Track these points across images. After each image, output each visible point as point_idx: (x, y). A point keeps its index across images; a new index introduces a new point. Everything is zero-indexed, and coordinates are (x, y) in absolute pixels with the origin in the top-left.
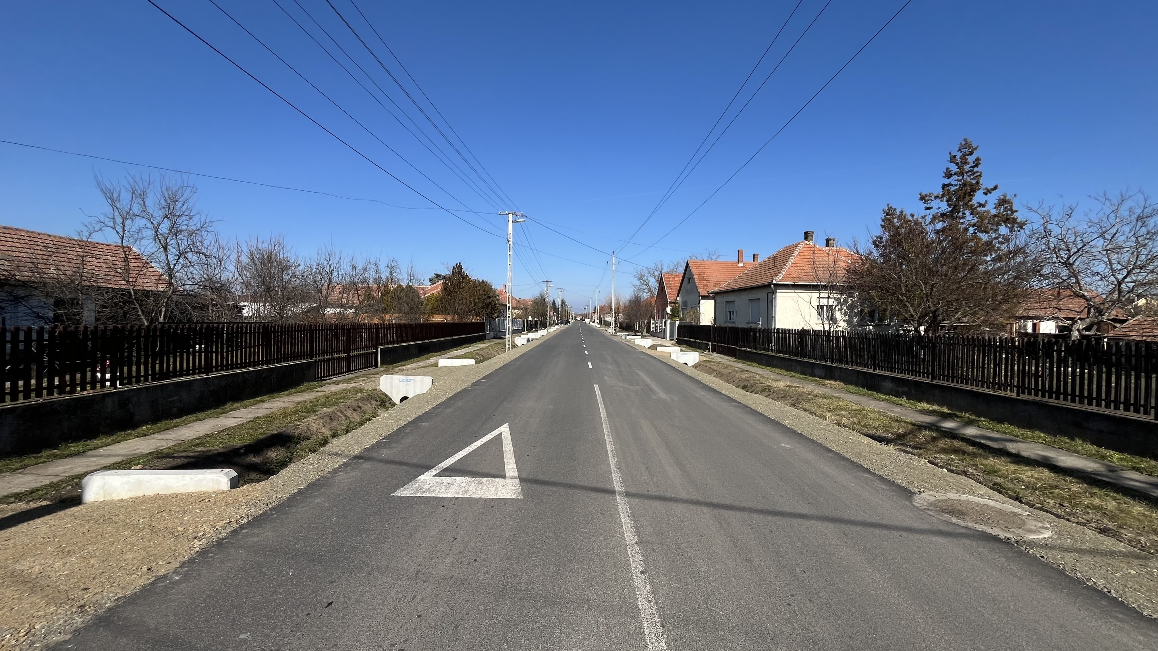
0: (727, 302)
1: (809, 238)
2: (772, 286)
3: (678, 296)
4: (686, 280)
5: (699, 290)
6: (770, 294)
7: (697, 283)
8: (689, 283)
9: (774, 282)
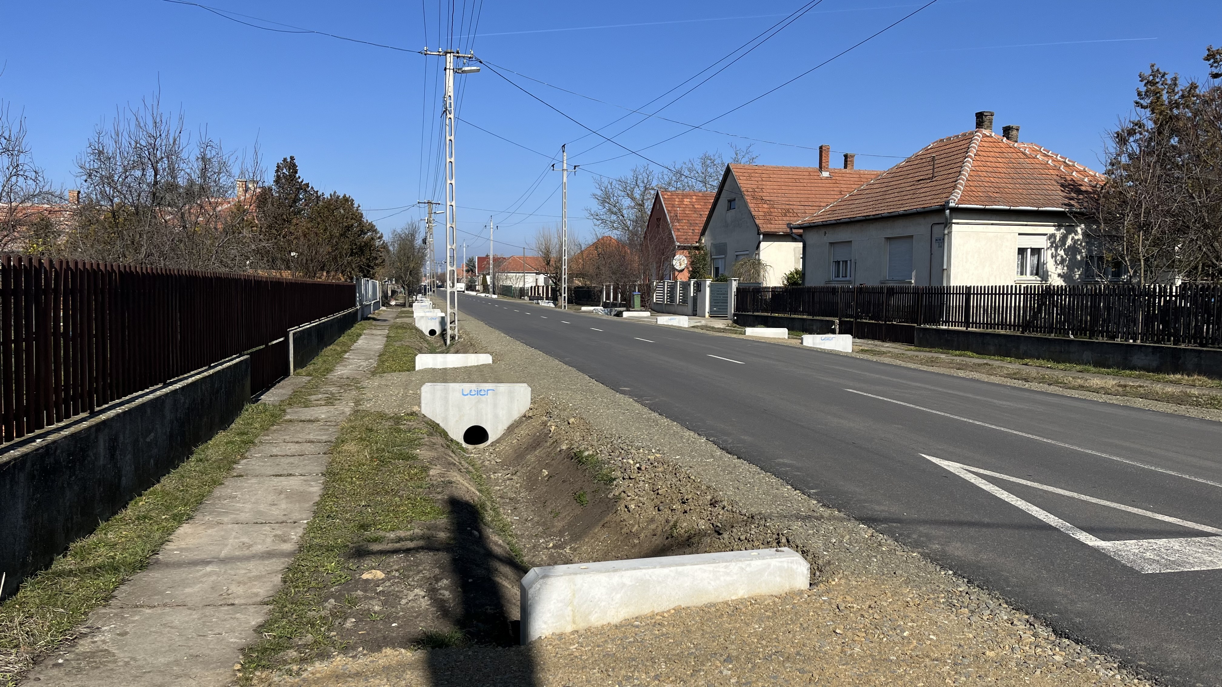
0: (831, 244)
1: (986, 123)
2: (948, 212)
3: (703, 234)
4: (723, 202)
5: (757, 222)
6: (936, 229)
7: (752, 209)
8: (730, 208)
9: (952, 205)
